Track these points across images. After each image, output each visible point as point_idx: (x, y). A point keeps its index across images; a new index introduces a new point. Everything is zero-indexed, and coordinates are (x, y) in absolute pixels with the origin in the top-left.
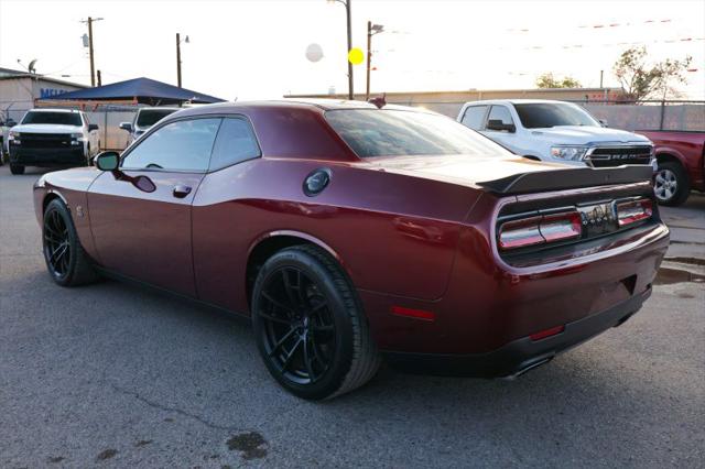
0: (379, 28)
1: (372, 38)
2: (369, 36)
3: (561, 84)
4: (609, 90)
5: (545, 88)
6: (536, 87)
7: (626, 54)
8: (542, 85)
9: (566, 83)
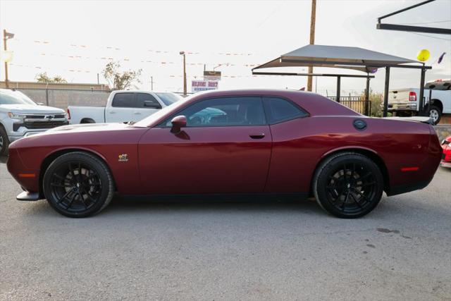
0: (11, 36)
1: (7, 41)
2: (5, 40)
3: (53, 80)
4: (104, 86)
5: (42, 82)
6: (37, 81)
7: (108, 65)
8: (40, 80)
9: (56, 79)
